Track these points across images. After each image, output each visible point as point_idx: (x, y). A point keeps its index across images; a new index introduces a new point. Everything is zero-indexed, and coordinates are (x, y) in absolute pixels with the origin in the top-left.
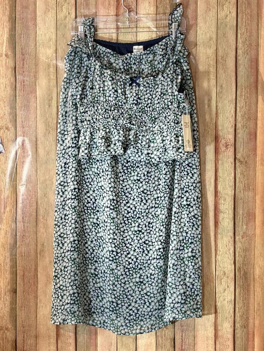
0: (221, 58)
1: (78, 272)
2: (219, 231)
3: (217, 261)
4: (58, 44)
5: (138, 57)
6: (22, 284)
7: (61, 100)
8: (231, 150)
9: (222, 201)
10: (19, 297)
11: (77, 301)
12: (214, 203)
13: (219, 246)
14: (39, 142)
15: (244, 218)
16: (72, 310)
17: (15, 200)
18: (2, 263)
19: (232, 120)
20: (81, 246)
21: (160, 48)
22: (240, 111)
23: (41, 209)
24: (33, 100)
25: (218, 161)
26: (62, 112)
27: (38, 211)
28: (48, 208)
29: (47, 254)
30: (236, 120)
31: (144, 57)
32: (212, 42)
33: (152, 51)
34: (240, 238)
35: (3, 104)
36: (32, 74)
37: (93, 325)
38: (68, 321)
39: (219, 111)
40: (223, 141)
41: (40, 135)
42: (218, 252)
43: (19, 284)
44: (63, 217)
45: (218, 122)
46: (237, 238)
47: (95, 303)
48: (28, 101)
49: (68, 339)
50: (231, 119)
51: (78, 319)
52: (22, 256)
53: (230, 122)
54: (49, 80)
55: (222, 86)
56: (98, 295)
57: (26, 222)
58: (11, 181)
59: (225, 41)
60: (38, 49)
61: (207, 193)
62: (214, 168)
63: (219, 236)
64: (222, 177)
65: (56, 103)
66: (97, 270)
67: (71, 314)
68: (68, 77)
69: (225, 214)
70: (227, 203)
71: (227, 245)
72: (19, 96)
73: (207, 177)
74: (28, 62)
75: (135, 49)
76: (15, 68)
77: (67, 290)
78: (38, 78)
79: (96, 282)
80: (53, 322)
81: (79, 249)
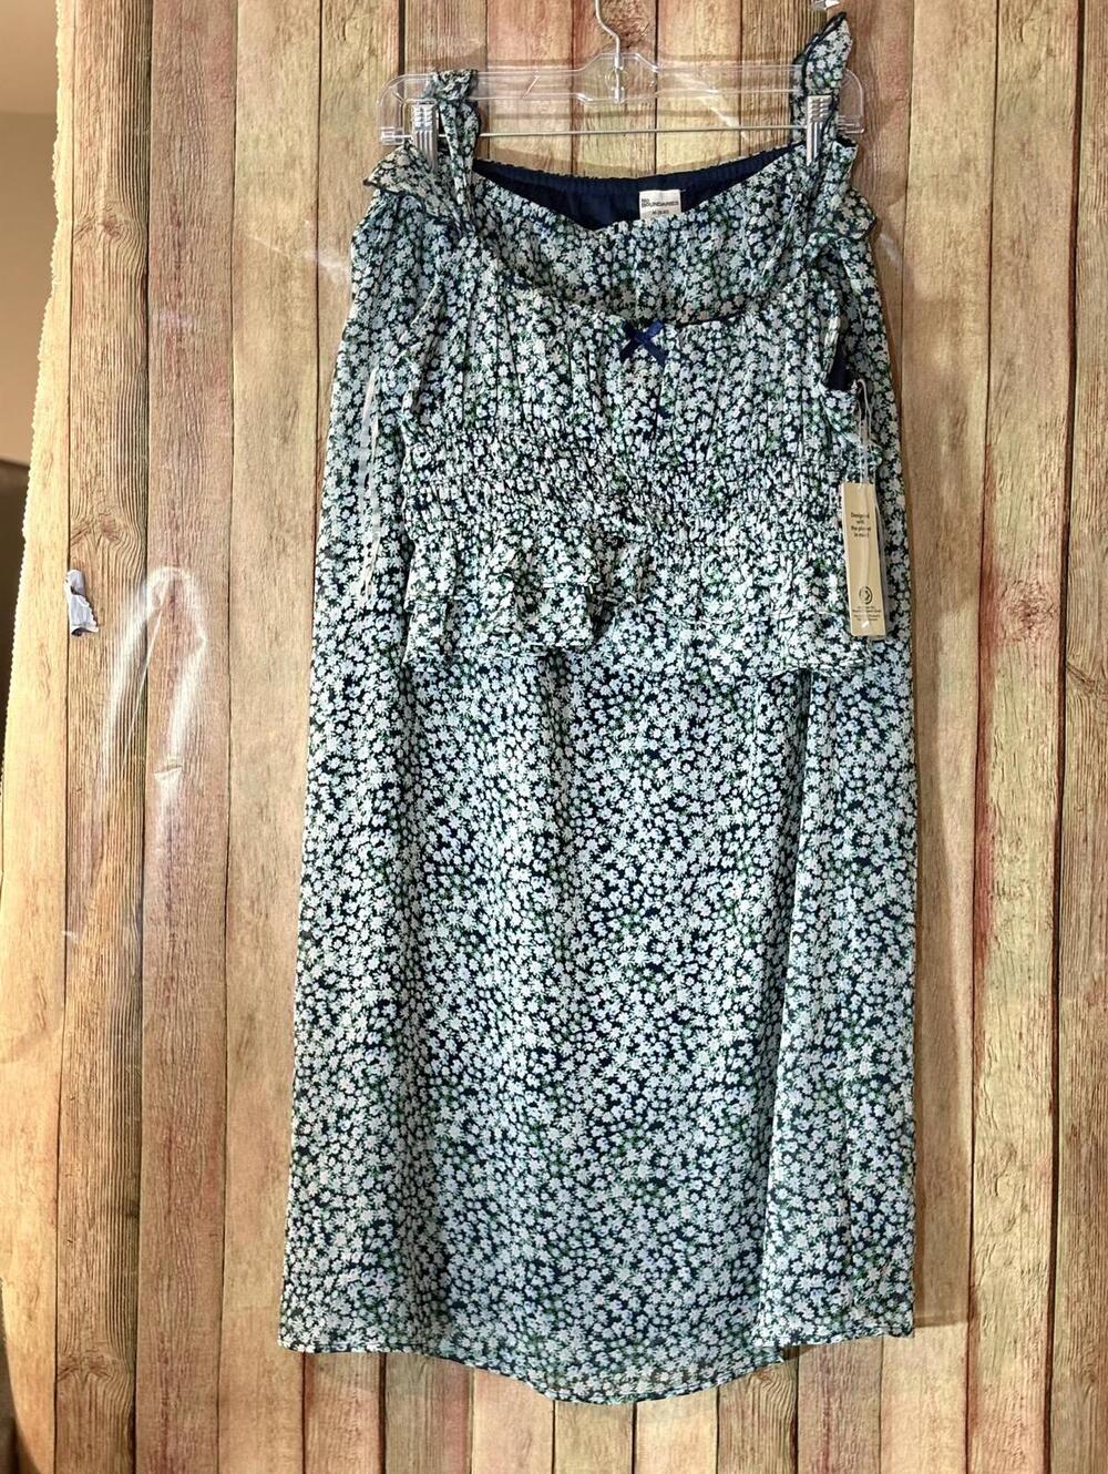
0: (1007, 242)
1: (394, 1134)
2: (993, 972)
3: (982, 1100)
4: (324, 181)
5: (659, 239)
6: (161, 1178)
7: (335, 416)
8: (1047, 634)
9: (1005, 846)
10: (148, 1233)
11: (391, 1255)
12: (970, 857)
13: (987, 1036)
14: (238, 592)
15: (1096, 918)
16: (367, 1291)
17: (137, 832)
18: (82, 1094)
19: (1054, 506)
20: (407, 1028)
21: (754, 200)
22: (1088, 470)
23: (244, 871)
24: (218, 413)
25: (990, 677)
26: (338, 464)
27: (234, 875)
28: (272, 866)
29: (266, 1059)
30: (1067, 506)
31: (685, 236)
32: (972, 178)
33: (719, 211)
34: (1081, 1002)
35: (93, 429)
36: (215, 305)
37: (453, 1358)
38: (349, 1337)
39: (997, 469)
40: (1014, 596)
41: (244, 563)
42: (985, 1063)
43: (148, 1180)
44: (336, 901)
45: (991, 516)
46: (1066, 1004)
47: (465, 1264)
48: (198, 419)
49: (348, 1413)
50: (1048, 502)
51: (392, 1330)
52: (163, 1063)
53: (1045, 514)
54: (286, 330)
55: (1010, 363)
56: (477, 1231)
57: (183, 922)
58: (122, 750)
59: (1027, 171)
60: (239, 201)
61: (940, 812)
62: (972, 709)
63: (991, 995)
64: (1006, 748)
65: (312, 426)
66: (475, 1130)
67: (363, 1312)
68: (365, 319)
69: (1018, 903)
70: (1027, 857)
71: (1024, 1031)
72: (160, 397)
73: (942, 743)
74: (197, 256)
75: (646, 203)
76: (146, 277)
77: (347, 1210)
78: (240, 322)
79: (469, 1180)
80: (289, 1340)
81: (399, 1039)
